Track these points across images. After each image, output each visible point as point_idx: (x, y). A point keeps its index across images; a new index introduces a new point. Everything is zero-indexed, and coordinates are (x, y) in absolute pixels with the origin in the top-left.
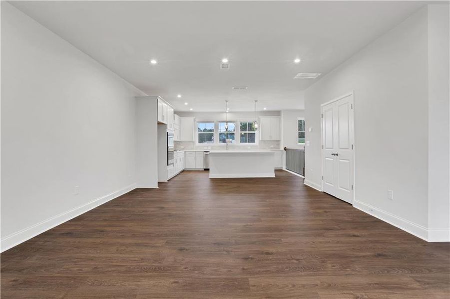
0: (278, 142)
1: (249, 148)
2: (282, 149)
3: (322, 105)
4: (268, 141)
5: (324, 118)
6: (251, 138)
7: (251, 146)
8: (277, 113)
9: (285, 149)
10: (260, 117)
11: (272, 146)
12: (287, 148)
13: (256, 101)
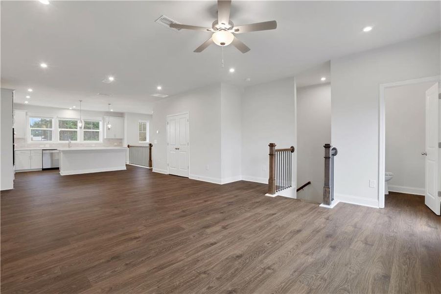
0: (120, 141)
1: (94, 145)
2: (127, 146)
3: (168, 116)
4: (112, 139)
5: (169, 125)
6: (95, 136)
7: (96, 144)
8: (121, 115)
9: (129, 146)
10: (105, 117)
11: (116, 144)
12: (130, 145)
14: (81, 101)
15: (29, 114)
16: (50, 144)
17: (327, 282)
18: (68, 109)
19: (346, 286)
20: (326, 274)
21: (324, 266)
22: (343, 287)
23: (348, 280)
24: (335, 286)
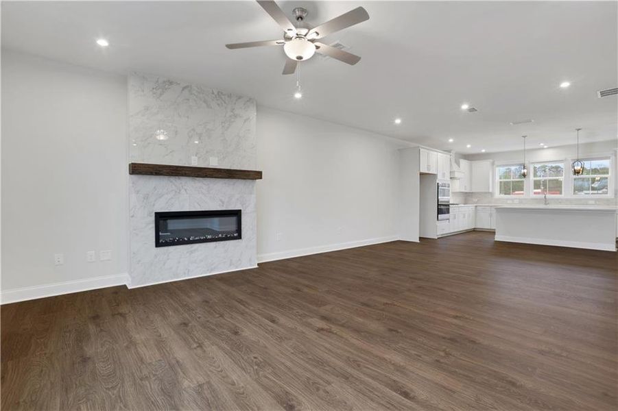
13: (578, 130)
14: (524, 137)
15: (496, 163)
16: (519, 199)
17: (138, 381)
18: (543, 149)
19: (115, 392)
20: (148, 385)
21: (162, 390)
22: (117, 389)
23: (119, 401)
24: (126, 383)
